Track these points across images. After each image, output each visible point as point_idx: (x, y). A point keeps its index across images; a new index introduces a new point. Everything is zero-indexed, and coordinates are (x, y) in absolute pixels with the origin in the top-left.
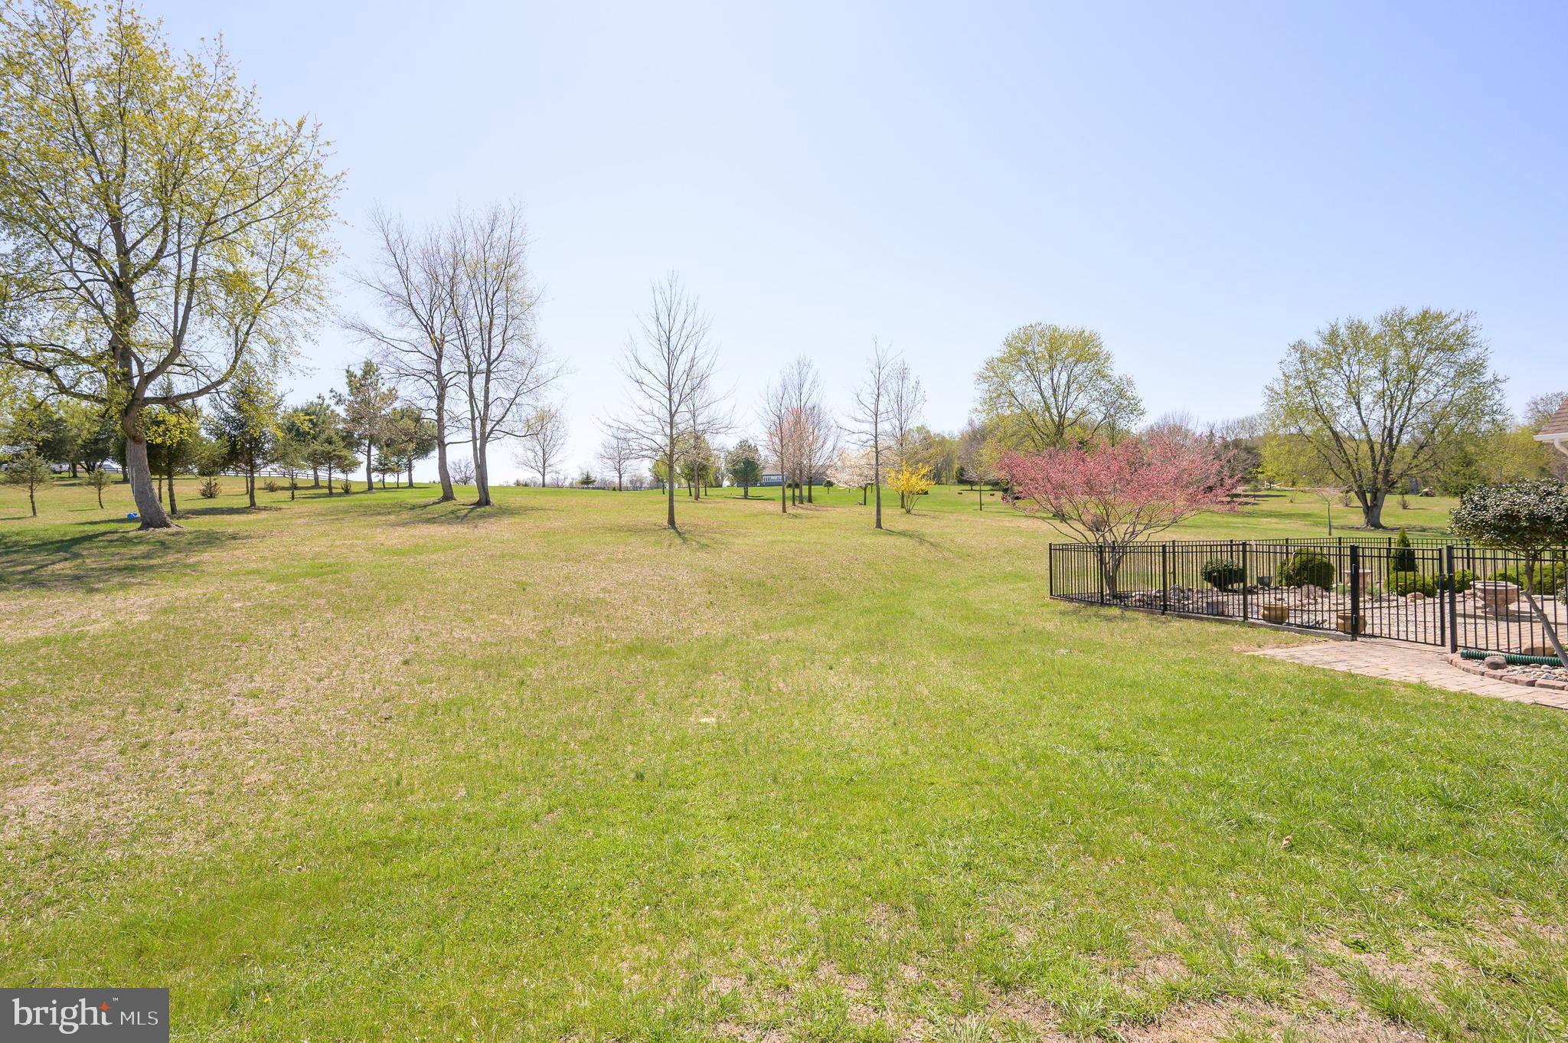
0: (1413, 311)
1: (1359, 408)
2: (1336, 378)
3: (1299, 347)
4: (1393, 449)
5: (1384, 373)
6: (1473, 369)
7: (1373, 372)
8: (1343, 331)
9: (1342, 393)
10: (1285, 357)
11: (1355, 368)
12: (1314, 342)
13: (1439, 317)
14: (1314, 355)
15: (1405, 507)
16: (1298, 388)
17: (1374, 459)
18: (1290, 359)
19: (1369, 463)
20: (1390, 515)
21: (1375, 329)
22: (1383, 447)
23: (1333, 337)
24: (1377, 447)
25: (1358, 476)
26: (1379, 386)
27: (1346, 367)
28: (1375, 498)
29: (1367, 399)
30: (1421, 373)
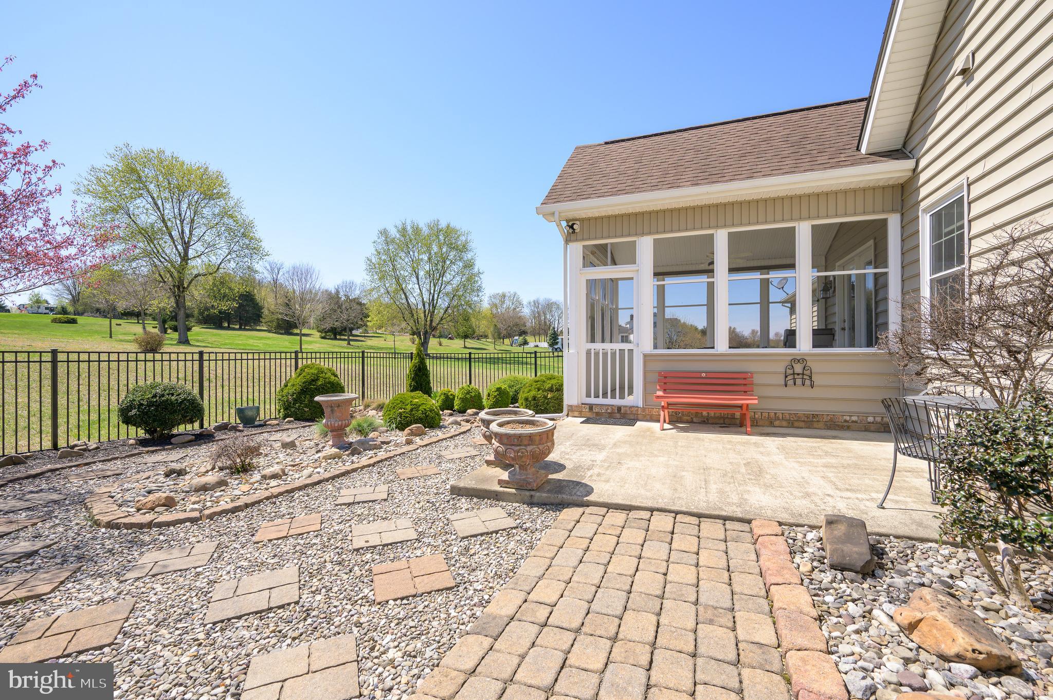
0: (443, 225)
1: (418, 279)
2: (406, 260)
3: (384, 233)
4: (434, 307)
5: (429, 259)
6: (469, 265)
7: (425, 257)
8: (409, 228)
9: (409, 269)
10: (376, 239)
11: (416, 254)
12: (394, 233)
13: (455, 231)
14: (393, 241)
15: (440, 345)
16: (385, 261)
17: (425, 312)
18: (379, 241)
19: (422, 315)
20: (433, 349)
21: (425, 230)
22: (429, 306)
23: (403, 231)
24: (427, 306)
25: (417, 322)
26: (427, 268)
27: (411, 253)
28: (425, 338)
29: (421, 273)
30: (448, 262)
